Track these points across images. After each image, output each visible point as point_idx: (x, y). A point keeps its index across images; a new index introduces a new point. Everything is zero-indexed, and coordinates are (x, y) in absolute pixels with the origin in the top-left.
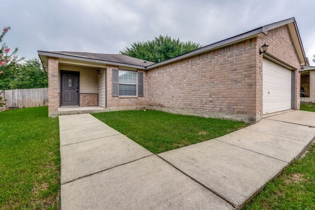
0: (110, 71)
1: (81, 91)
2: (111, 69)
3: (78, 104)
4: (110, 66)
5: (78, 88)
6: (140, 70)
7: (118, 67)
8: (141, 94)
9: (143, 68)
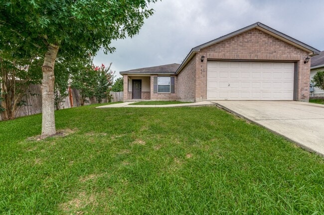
0: (152, 78)
1: (142, 91)
2: (153, 77)
3: (141, 98)
4: (152, 75)
5: (141, 89)
6: (172, 75)
7: (157, 75)
8: (173, 92)
9: (174, 74)
